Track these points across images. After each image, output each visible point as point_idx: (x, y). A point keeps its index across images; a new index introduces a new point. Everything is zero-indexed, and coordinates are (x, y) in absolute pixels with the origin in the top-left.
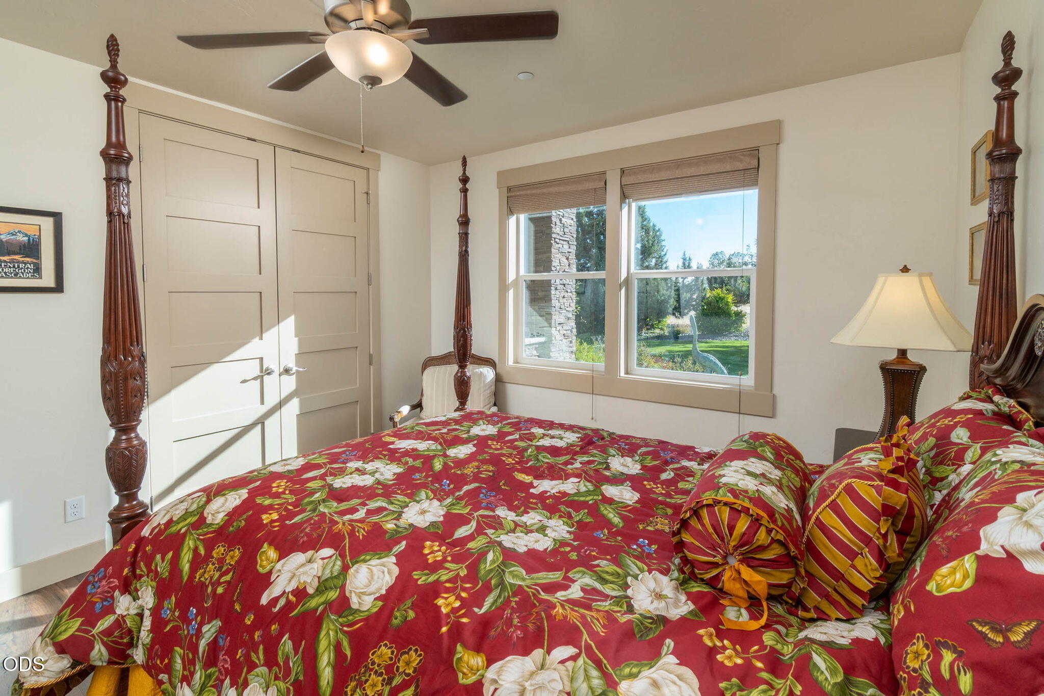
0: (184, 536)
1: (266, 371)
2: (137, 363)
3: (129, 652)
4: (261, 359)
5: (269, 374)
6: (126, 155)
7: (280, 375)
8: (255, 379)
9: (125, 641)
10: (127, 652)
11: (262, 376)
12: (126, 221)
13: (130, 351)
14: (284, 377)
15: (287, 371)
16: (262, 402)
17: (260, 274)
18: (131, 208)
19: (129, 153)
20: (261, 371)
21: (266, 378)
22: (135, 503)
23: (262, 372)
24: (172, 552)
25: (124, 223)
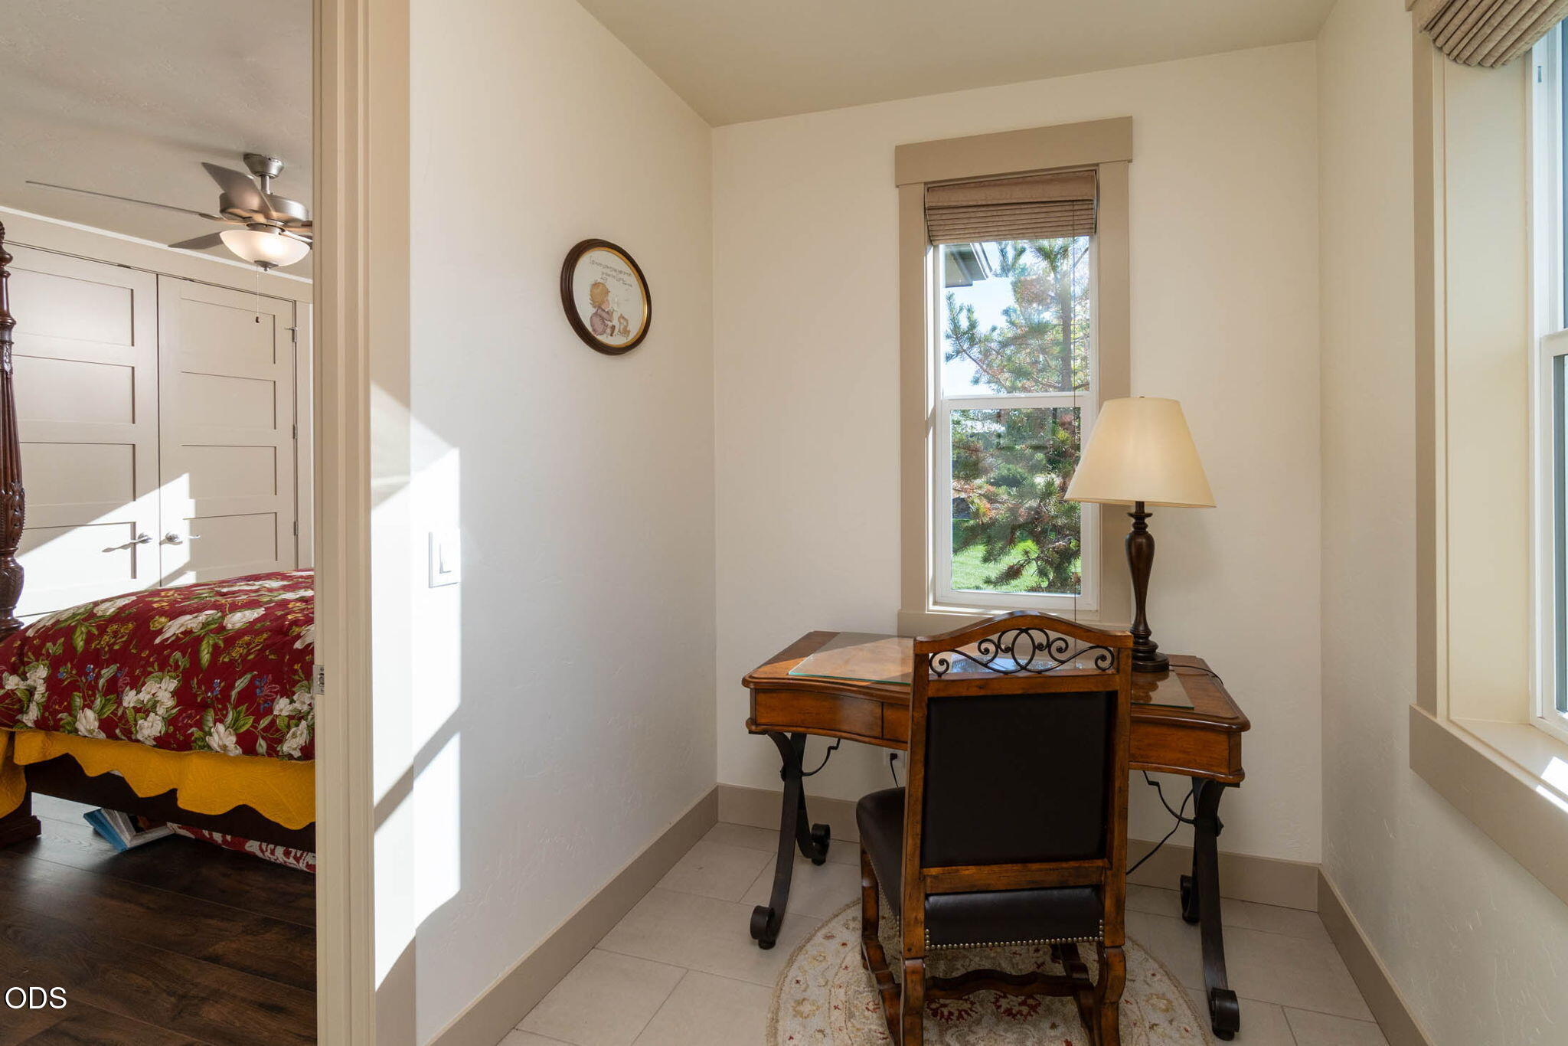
0: (75, 627)
1: (139, 538)
2: (17, 497)
3: (19, 717)
4: (134, 525)
5: (144, 541)
6: (10, 321)
7: (160, 544)
8: (124, 547)
9: (15, 707)
10: (17, 718)
11: (135, 544)
12: (9, 376)
13: (11, 486)
14: (167, 547)
15: (171, 539)
16: (134, 575)
17: (134, 422)
18: (13, 365)
19: (12, 319)
20: (134, 537)
21: (139, 547)
22: (9, 618)
23: (135, 539)
24: (63, 639)
25: (7, 378)
